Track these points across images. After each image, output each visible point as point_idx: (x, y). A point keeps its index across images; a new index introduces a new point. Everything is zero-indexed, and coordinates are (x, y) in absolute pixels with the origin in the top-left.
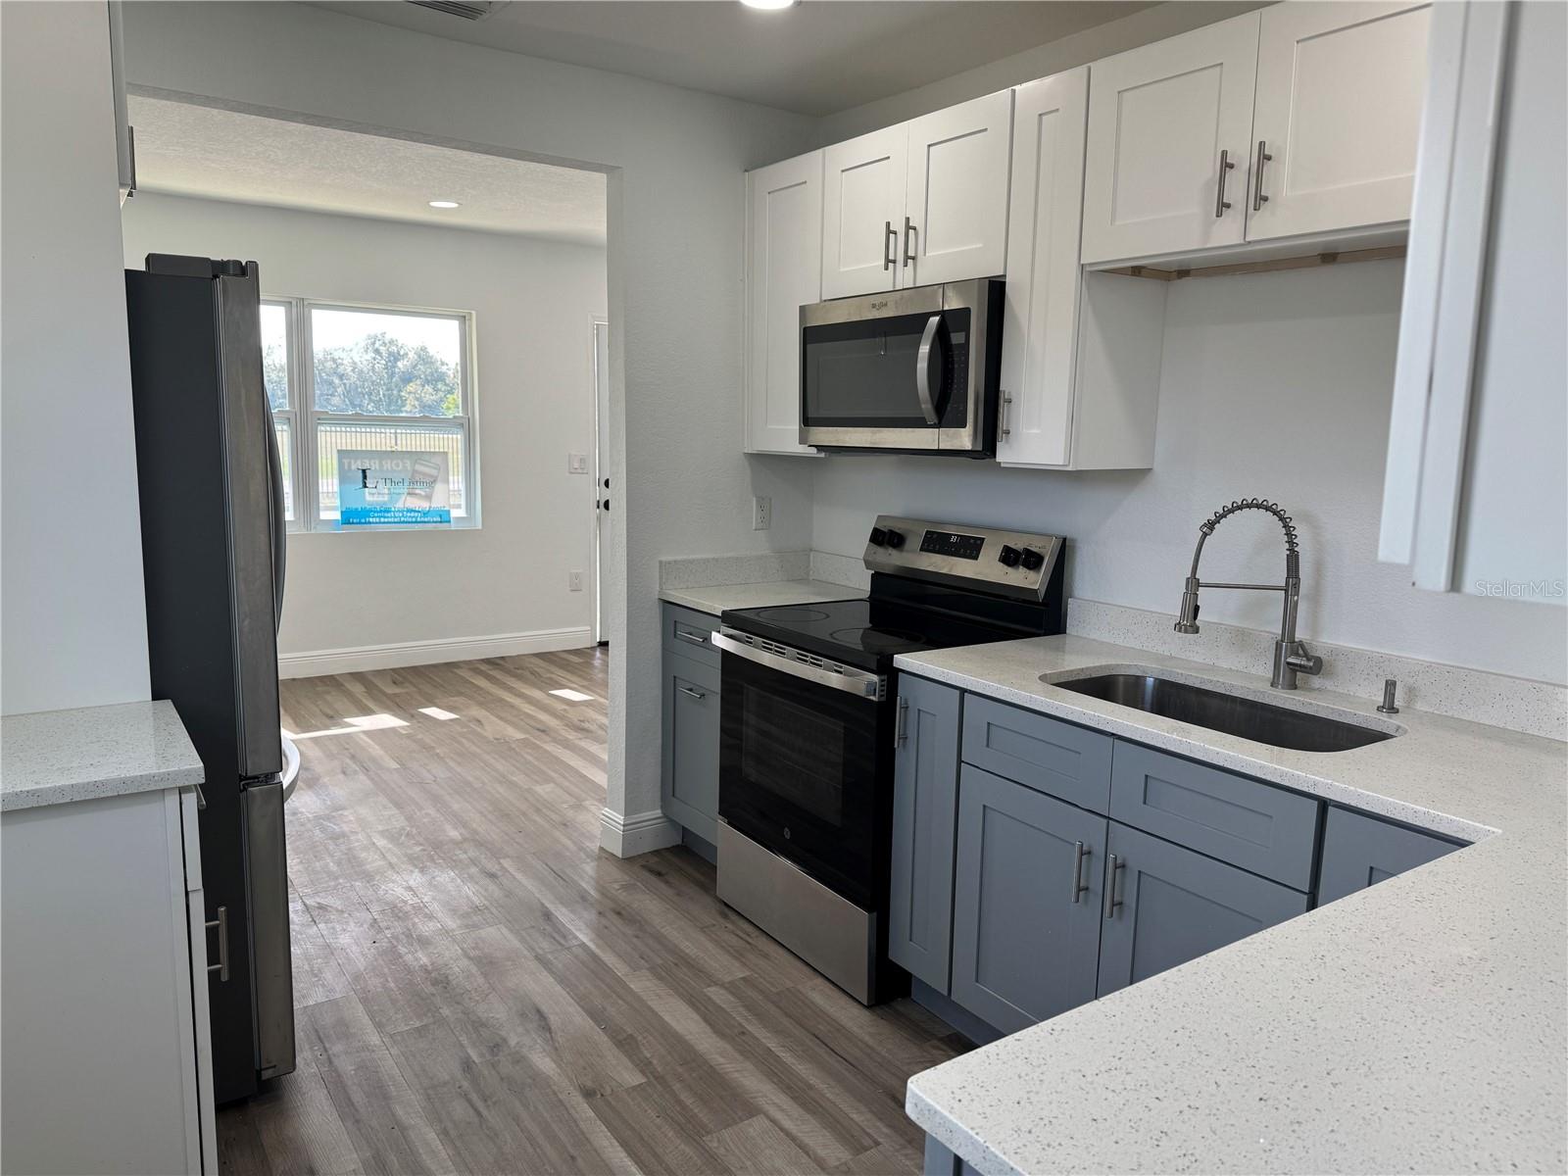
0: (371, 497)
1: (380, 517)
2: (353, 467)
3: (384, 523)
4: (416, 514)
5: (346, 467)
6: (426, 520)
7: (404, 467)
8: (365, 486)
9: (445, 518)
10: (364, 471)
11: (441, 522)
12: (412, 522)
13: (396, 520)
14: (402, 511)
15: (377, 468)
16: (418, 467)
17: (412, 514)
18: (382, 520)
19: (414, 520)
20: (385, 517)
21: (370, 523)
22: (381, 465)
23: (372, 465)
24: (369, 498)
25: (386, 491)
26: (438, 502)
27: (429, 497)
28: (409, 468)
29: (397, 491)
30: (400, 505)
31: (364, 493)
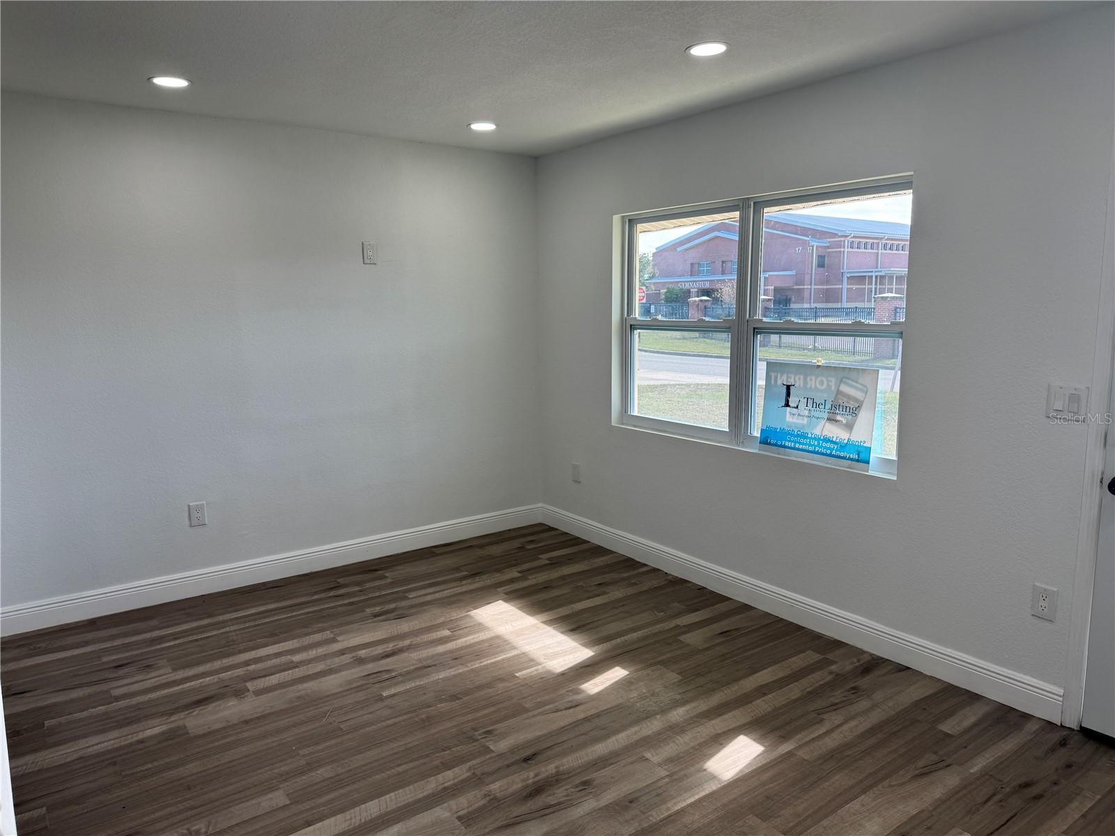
0: (791, 419)
1: (795, 442)
2: (779, 382)
3: (798, 449)
4: (832, 446)
5: (773, 382)
6: (842, 454)
7: (828, 385)
8: (787, 405)
9: (863, 456)
10: (788, 388)
11: (858, 461)
12: (826, 455)
13: (811, 449)
14: (820, 439)
15: (802, 385)
16: (844, 388)
17: (828, 445)
18: (797, 446)
19: (829, 452)
20: (800, 443)
21: (785, 447)
22: (805, 382)
23: (796, 380)
24: (789, 418)
25: (806, 413)
26: (858, 435)
27: (849, 427)
28: (833, 388)
29: (817, 414)
30: (817, 432)
31: (786, 411)
